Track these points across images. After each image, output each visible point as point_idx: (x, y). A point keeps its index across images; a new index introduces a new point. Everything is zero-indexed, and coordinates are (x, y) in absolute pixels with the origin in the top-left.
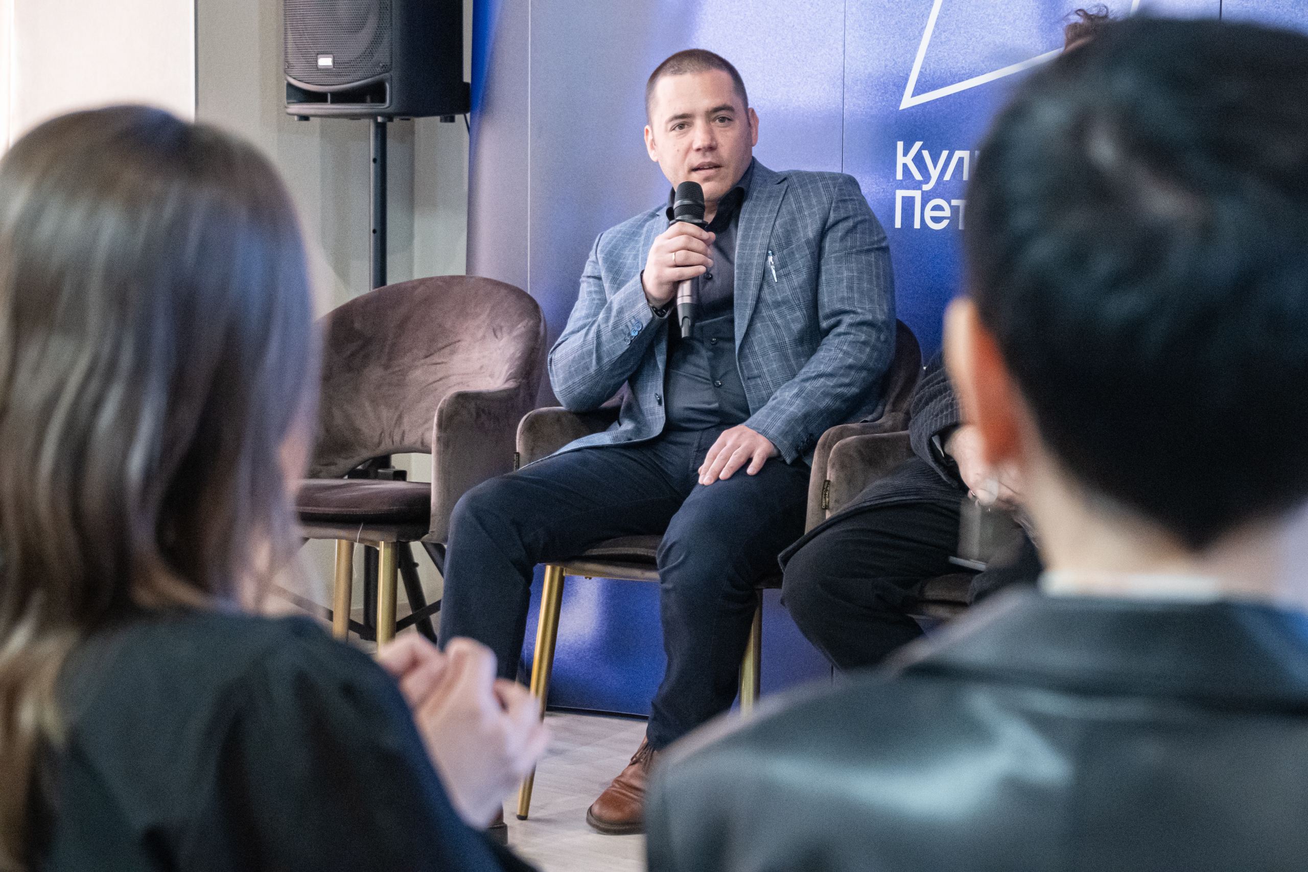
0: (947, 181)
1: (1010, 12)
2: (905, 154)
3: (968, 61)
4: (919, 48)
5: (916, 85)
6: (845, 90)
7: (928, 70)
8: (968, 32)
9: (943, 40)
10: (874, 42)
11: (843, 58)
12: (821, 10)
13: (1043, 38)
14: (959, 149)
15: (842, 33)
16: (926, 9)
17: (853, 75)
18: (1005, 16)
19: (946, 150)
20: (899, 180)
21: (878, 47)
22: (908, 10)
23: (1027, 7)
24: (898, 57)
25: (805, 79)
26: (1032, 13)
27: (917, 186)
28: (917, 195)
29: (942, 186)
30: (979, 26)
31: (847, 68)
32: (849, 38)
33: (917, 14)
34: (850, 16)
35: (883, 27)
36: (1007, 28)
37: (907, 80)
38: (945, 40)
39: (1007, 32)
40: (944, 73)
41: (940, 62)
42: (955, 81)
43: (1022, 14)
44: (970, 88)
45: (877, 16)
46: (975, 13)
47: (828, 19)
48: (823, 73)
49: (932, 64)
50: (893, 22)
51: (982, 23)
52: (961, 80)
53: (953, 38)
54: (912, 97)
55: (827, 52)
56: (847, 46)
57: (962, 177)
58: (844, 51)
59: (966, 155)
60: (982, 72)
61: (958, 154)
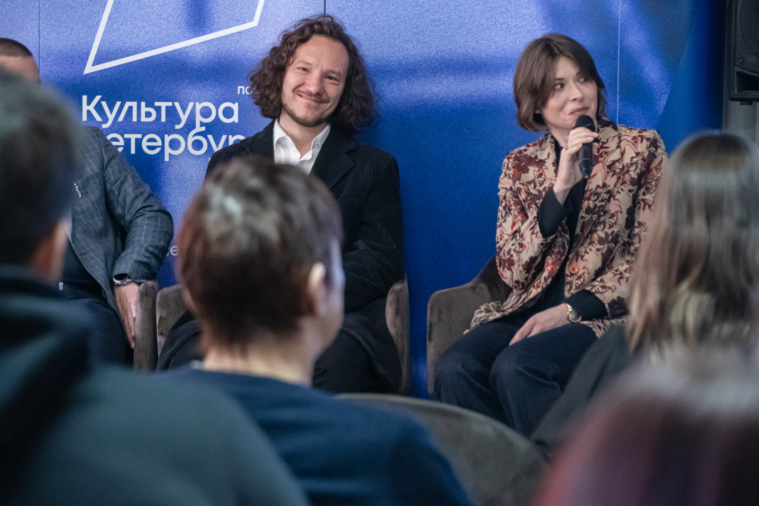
0: (120, 122)
1: (164, 11)
2: (89, 103)
3: (134, 43)
4: (97, 33)
5: (95, 58)
6: (41, 61)
7: (104, 48)
8: (133, 24)
9: (115, 29)
11: (39, 39)
12: (20, 6)
13: (189, 29)
14: (129, 101)
15: (37, 22)
16: (101, 8)
17: (46, 50)
18: (161, 14)
19: (119, 101)
20: (85, 121)
21: (66, 32)
22: (88, 8)
23: (177, 9)
24: (81, 40)
26: (181, 13)
29: (117, 125)
30: (141, 20)
31: (42, 46)
32: (42, 25)
33: (95, 11)
34: (43, 11)
35: (69, 19)
36: (162, 22)
37: (88, 54)
39: (162, 24)
40: (116, 50)
41: (113, 43)
42: (125, 56)
43: (174, 13)
44: (135, 61)
45: (65, 11)
46: (138, 11)
47: (25, 12)
49: (106, 44)
50: (77, 16)
52: (128, 55)
53: (122, 27)
54: (92, 66)
55: (25, 34)
56: (41, 31)
57: (132, 119)
58: (39, 35)
59: (134, 104)
60: (144, 50)
61: (128, 104)
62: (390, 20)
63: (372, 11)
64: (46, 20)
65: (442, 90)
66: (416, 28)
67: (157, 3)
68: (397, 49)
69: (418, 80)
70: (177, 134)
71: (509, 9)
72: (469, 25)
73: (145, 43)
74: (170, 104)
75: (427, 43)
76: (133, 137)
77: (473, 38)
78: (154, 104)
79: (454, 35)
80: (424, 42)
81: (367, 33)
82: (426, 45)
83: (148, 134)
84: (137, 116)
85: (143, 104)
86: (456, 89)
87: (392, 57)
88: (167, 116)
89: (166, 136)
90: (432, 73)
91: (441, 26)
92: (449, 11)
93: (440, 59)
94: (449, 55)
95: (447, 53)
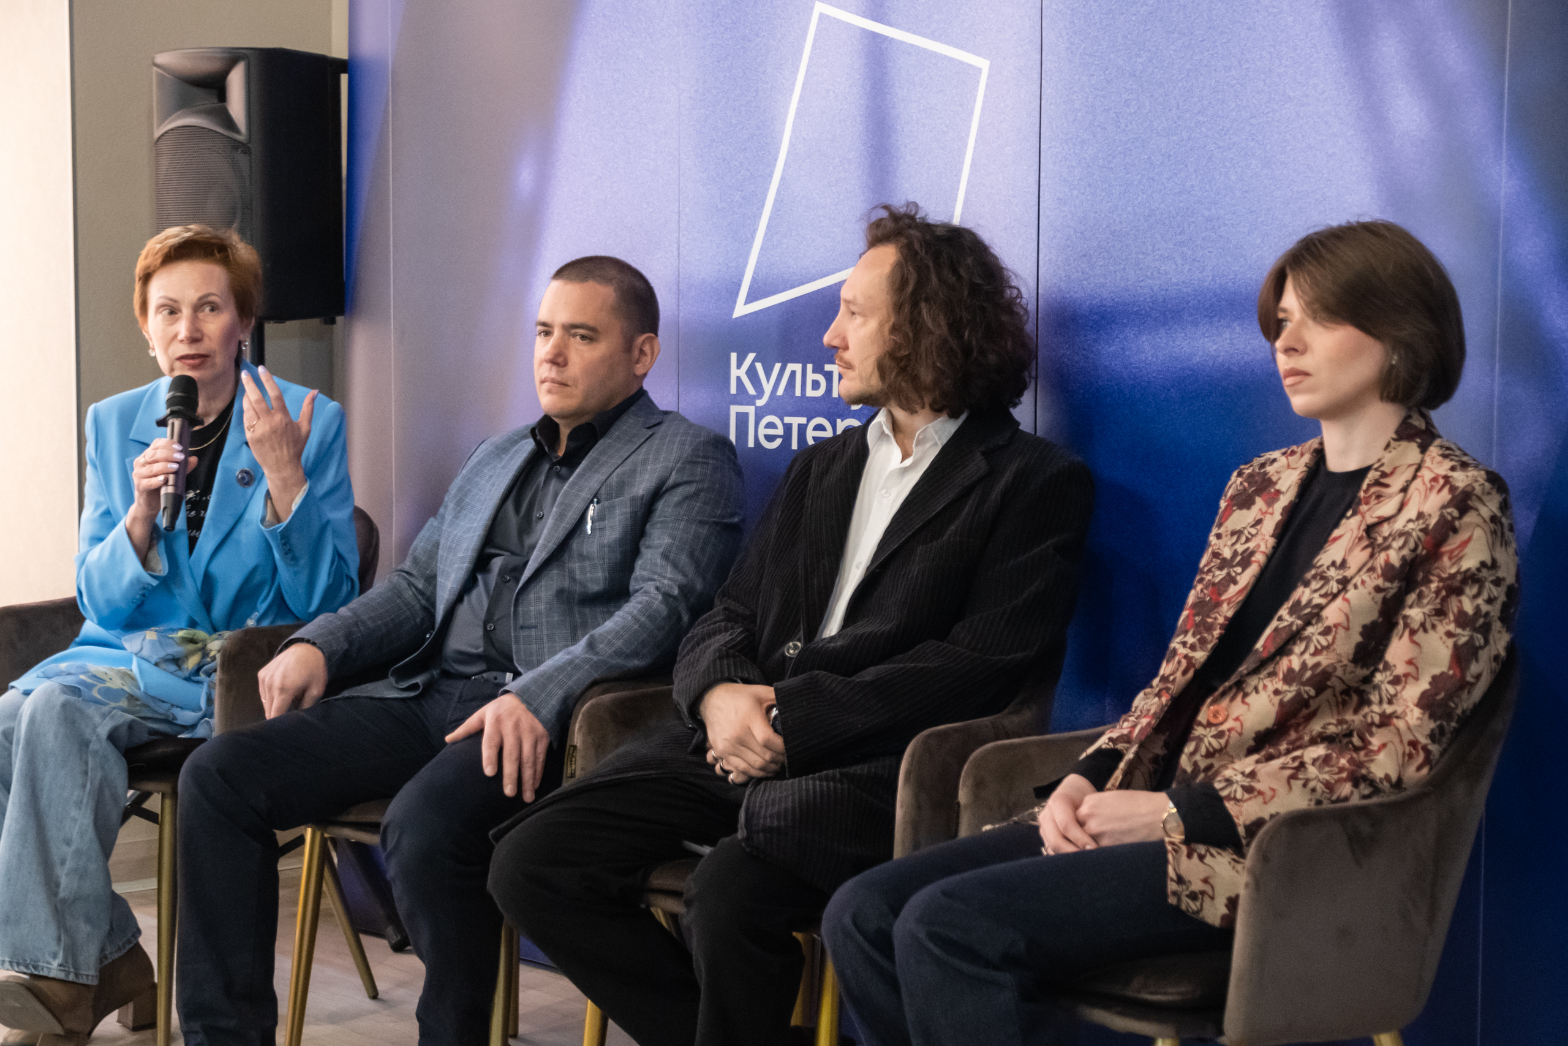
0: (780, 396)
2: (739, 366)
3: (800, 267)
4: (751, 251)
5: (748, 291)
6: (680, 296)
7: (760, 276)
8: (799, 234)
9: (775, 243)
10: (707, 244)
11: (678, 261)
14: (792, 362)
15: (676, 235)
16: (758, 209)
17: (687, 280)
18: (834, 218)
19: (779, 362)
20: (733, 395)
21: (711, 250)
22: (740, 210)
24: (731, 262)
27: (751, 401)
28: (751, 410)
29: (775, 401)
30: (809, 229)
31: (681, 272)
32: (683, 240)
33: (749, 215)
34: (684, 216)
35: (716, 229)
36: (837, 231)
37: (739, 285)
38: (777, 243)
39: (837, 235)
40: (775, 279)
41: (772, 267)
42: (787, 287)
44: (801, 296)
45: (710, 216)
46: (806, 214)
47: (663, 219)
49: (764, 269)
50: (726, 224)
51: (812, 225)
52: (792, 287)
53: (784, 241)
54: (744, 305)
55: (662, 254)
56: (681, 249)
57: (795, 392)
58: (679, 254)
59: (797, 367)
60: (813, 278)
61: (791, 367)
62: (1139, 220)
63: (1110, 204)
64: (687, 231)
65: (1220, 348)
66: (1181, 233)
68: (1149, 274)
69: (1183, 329)
71: (1328, 194)
72: (1265, 227)
73: (814, 267)
75: (1198, 261)
76: (796, 421)
77: (1271, 251)
78: (824, 368)
79: (1241, 246)
80: (1194, 260)
81: (1101, 244)
82: (1197, 264)
83: (815, 417)
84: (802, 387)
85: (810, 367)
86: (1244, 346)
87: (1141, 287)
89: (839, 421)
90: (1206, 316)
91: (1221, 229)
92: (1234, 201)
93: (1218, 291)
94: (1234, 283)
95: (1231, 279)
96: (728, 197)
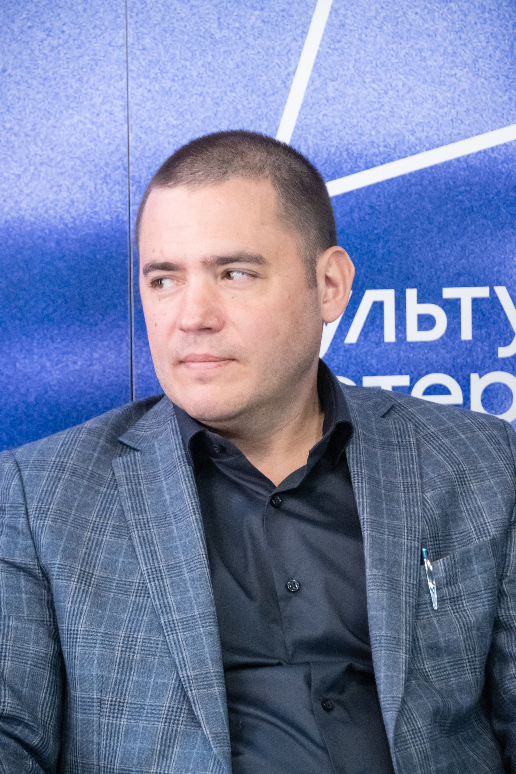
0: (351, 344)
1: (465, 45)
3: (383, 132)
4: (283, 109)
8: (381, 80)
9: (331, 95)
10: (193, 100)
11: (125, 129)
12: (71, 42)
14: (374, 287)
15: (122, 84)
16: (295, 39)
17: (148, 160)
18: (455, 53)
21: (202, 110)
22: (259, 41)
23: (500, 37)
25: (32, 169)
29: (343, 353)
30: (401, 70)
31: (136, 148)
32: (136, 93)
33: (278, 48)
34: (138, 53)
35: (211, 74)
36: (459, 73)
38: (334, 95)
39: (460, 81)
40: (334, 154)
41: (327, 134)
42: (358, 166)
43: (490, 48)
45: (197, 53)
46: (394, 46)
47: (87, 58)
48: (78, 158)
49: (310, 138)
50: (231, 65)
51: (406, 64)
52: (369, 165)
53: (350, 91)
55: (86, 118)
56: (133, 109)
57: (382, 336)
59: (386, 295)
60: (412, 151)
61: (371, 296)
64: (146, 77)
67: (445, 24)
70: (502, 370)
73: (413, 132)
74: (483, 292)
76: (386, 384)
78: (441, 294)
83: (427, 373)
84: (397, 327)
85: (411, 294)
88: (476, 326)
89: (474, 377)
96: (235, 21)
